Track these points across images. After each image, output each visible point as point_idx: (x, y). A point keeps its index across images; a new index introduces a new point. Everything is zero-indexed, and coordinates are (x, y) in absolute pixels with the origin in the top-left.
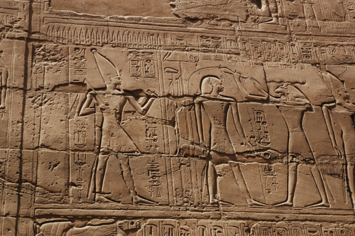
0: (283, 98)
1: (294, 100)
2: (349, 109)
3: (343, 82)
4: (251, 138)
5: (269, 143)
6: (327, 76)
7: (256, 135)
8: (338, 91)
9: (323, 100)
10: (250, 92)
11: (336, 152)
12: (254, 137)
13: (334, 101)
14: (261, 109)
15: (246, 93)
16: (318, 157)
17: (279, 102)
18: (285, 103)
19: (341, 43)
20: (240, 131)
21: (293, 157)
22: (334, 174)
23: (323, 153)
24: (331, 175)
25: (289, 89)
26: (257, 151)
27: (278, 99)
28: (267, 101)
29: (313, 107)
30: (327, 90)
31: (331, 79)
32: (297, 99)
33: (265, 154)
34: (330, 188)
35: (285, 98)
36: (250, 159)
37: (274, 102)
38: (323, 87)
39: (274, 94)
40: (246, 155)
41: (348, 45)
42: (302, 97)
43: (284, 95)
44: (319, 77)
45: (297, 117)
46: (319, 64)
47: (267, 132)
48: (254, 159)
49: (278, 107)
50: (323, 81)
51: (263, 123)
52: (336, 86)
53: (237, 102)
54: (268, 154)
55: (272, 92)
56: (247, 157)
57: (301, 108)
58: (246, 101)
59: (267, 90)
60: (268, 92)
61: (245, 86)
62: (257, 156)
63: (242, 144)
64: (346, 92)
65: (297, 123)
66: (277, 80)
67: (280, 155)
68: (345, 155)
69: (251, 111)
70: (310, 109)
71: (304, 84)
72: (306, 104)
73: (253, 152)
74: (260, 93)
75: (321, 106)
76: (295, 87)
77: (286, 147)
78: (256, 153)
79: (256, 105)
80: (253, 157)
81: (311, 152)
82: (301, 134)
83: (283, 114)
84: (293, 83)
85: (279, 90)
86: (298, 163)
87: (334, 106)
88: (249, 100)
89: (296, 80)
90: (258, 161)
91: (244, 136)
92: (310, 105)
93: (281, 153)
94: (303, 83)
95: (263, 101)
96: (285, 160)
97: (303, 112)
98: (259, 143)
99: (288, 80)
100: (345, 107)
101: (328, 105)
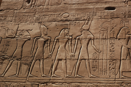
1: (25, 37)
2: (45, 39)
3: (48, 28)
5: (7, 53)
6: (42, 27)
8: (44, 32)
9: (36, 36)
10: (9, 35)
11: (31, 55)
12: (2, 51)
13: (41, 36)
14: (10, 41)
15: (7, 35)
16: (23, 58)
18: (20, 38)
19: (54, 14)
21: (13, 58)
22: (26, 64)
23: (25, 56)
24: (25, 64)
28: (14, 38)
29: (31, 39)
31: (44, 27)
33: (3, 58)
34: (22, 69)
38: (39, 31)
39: (18, 35)
41: (57, 14)
42: (28, 35)
43: (22, 35)
44: (39, 27)
46: (41, 22)
47: (8, 49)
49: (17, 39)
51: (8, 46)
53: (2, 39)
57: (26, 39)
59: (16, 34)
61: (8, 33)
64: (47, 32)
65: (21, 45)
66: (22, 30)
67: (9, 57)
68: (34, 57)
69: (6, 42)
70: (29, 40)
71: (32, 30)
72: (29, 38)
74: (13, 35)
75: (34, 38)
76: (28, 32)
77: (12, 54)
79: (9, 39)
81: (21, 56)
84: (27, 30)
85: (21, 33)
86: (14, 60)
87: (40, 38)
89: (29, 29)
95: (12, 38)
96: (9, 59)
97: (26, 41)
98: (3, 53)
99: (26, 29)
100: (44, 38)
101: (37, 38)
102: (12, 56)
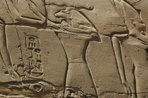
0: (64, 23)
1: (78, 27)
2: (144, 42)
3: (139, 11)
4: (19, 66)
5: (41, 74)
6: (120, 3)
7: (26, 64)
8: (132, 21)
9: (113, 29)
10: (23, 13)
11: (125, 89)
12: (23, 66)
13: (127, 32)
14: (35, 34)
15: (18, 14)
16: (102, 93)
17: (59, 28)
18: (66, 29)
20: (5, 57)
21: (71, 92)
23: (108, 89)
25: (72, 14)
26: (25, 82)
27: (57, 25)
28: (44, 25)
29: (101, 36)
30: (119, 19)
31: (125, 6)
32: (81, 26)
33: (35, 87)
35: (66, 24)
36: (15, 91)
37: (53, 27)
38: (115, 14)
39: (54, 19)
40: (11, 86)
42: (87, 24)
43: (65, 20)
44: (110, 4)
45: (79, 46)
47: (40, 61)
48: (20, 92)
49: (57, 33)
50: (115, 8)
51: (36, 50)
52: (131, 15)
53: (5, 24)
54: (39, 87)
55: (51, 16)
56: (12, 89)
57: (86, 37)
58: (16, 24)
59: (44, 13)
60: (46, 16)
61: (18, 6)
62: (25, 88)
63: (7, 72)
64: (142, 22)
65: (79, 53)
66: (58, 3)
67: (54, 88)
68: (136, 94)
69: (22, 35)
70: (97, 39)
71: (92, 10)
72: (92, 32)
73: (20, 83)
74: (35, 16)
75: (111, 36)
76: (80, 12)
77: (62, 79)
78: (23, 85)
79: (30, 29)
80: (20, 89)
81: (94, 87)
82: (83, 65)
83: (63, 42)
84: (77, 8)
85: (59, 14)
87: (127, 38)
88: (20, 22)
89: (82, 4)
90: (25, 95)
91: (10, 64)
92: (97, 33)
93: (55, 86)
94: (90, 9)
95: (38, 26)
97: (87, 42)
98: (29, 72)
99: (72, 4)
100: (139, 39)
101: (118, 35)
102: (65, 87)
